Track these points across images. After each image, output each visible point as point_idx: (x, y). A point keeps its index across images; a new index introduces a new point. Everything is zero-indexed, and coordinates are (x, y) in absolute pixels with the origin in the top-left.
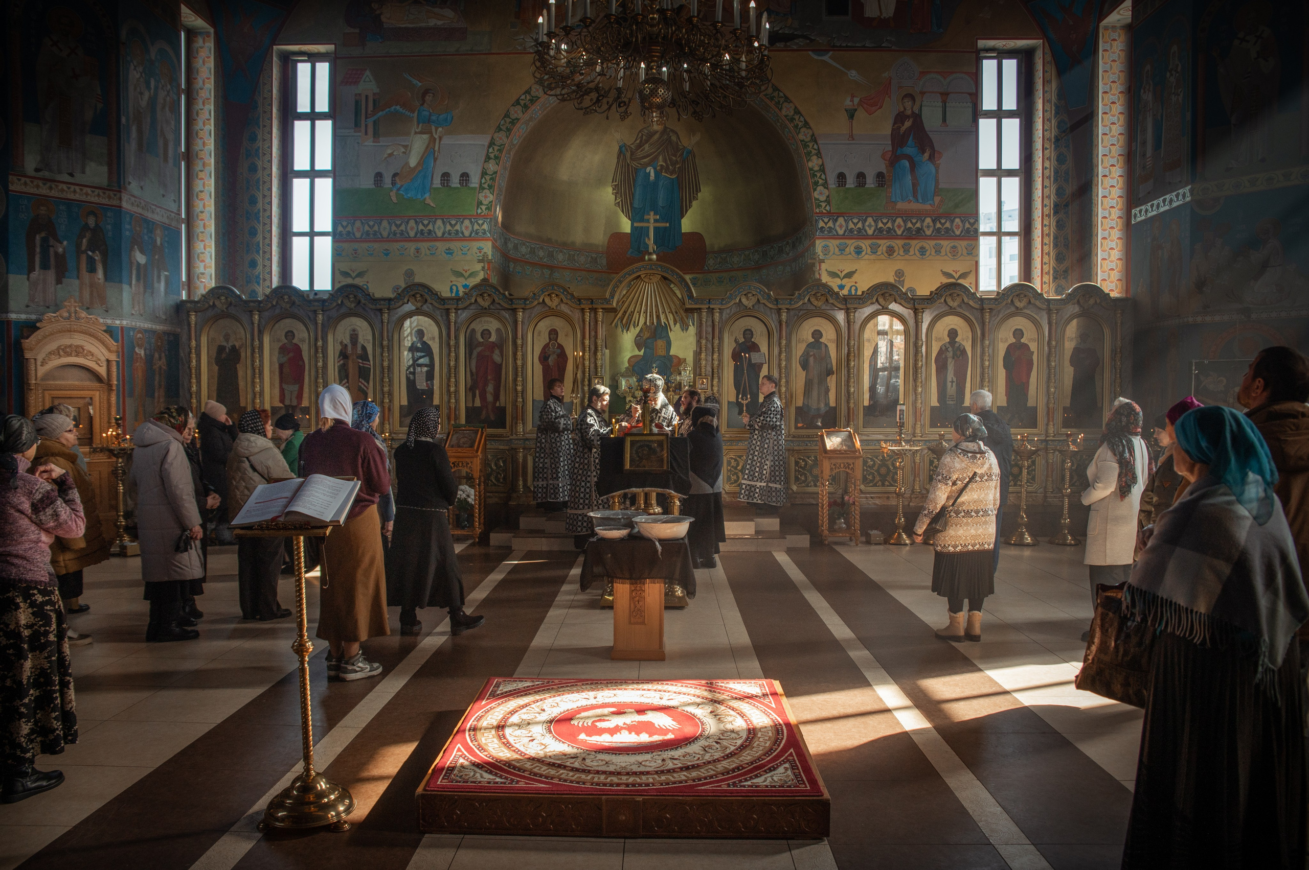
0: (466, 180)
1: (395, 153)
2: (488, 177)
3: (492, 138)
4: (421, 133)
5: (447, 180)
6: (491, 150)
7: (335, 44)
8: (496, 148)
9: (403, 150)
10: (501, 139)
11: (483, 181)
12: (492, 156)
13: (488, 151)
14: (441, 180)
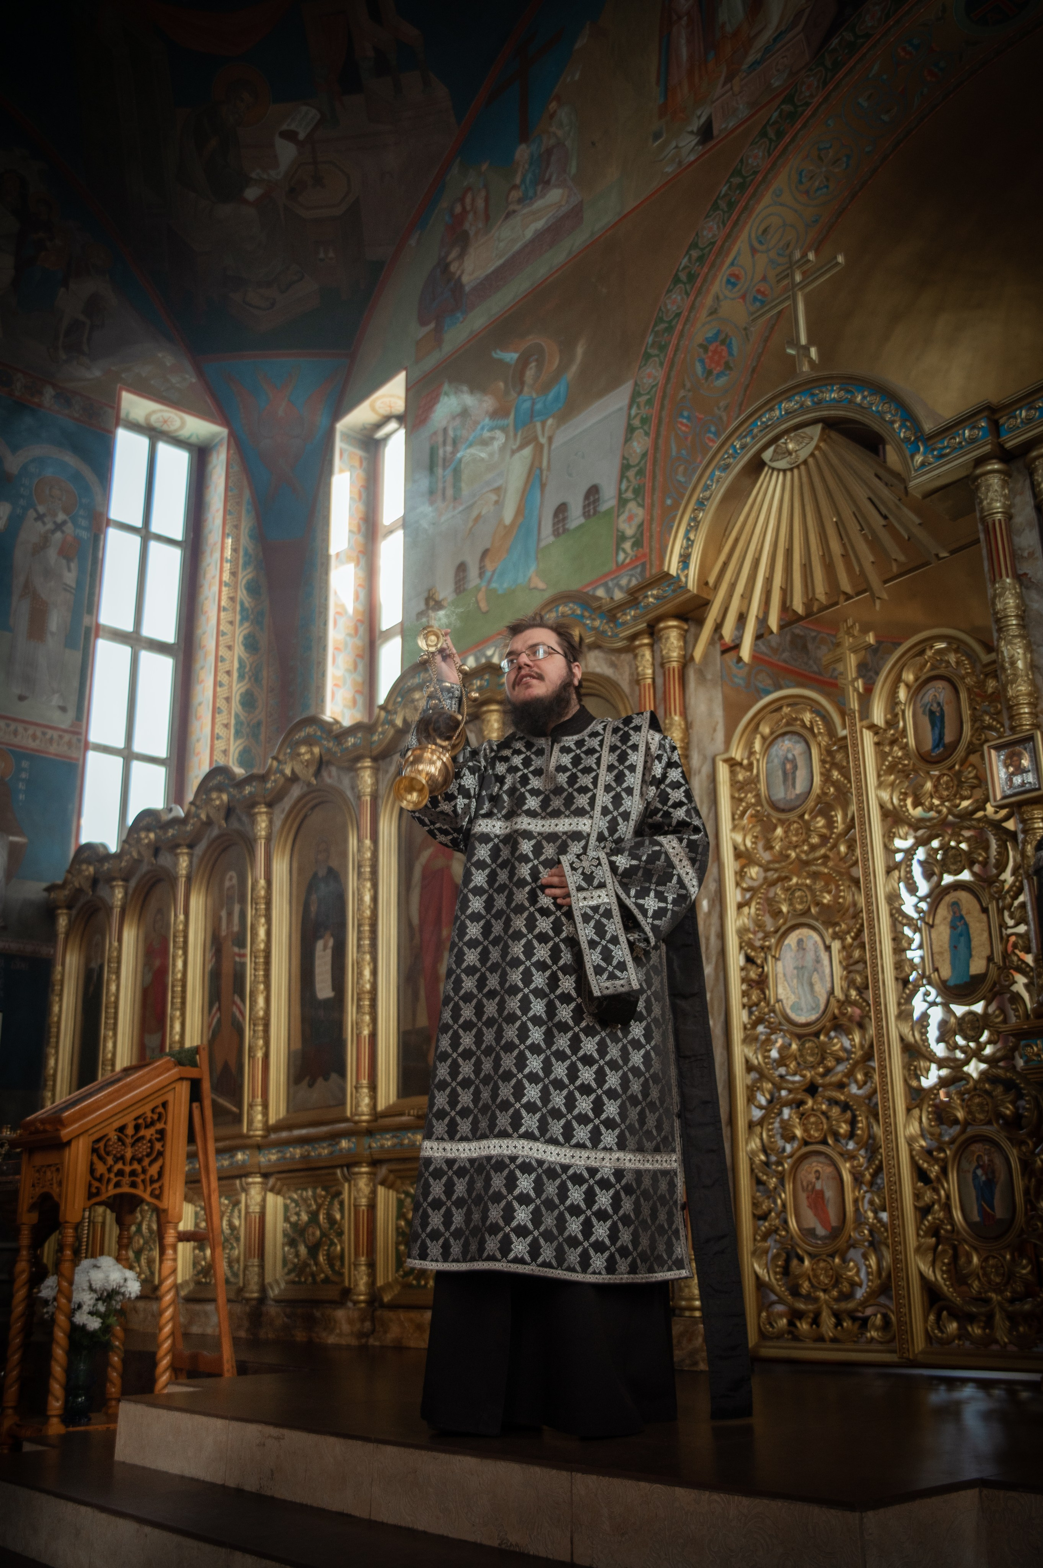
0: (595, 501)
1: (483, 512)
2: (631, 474)
3: (636, 384)
4: (521, 447)
5: (564, 519)
6: (633, 412)
7: (406, 369)
8: (643, 399)
9: (494, 497)
10: (649, 375)
11: (624, 487)
12: (636, 422)
13: (629, 415)
14: (554, 524)
